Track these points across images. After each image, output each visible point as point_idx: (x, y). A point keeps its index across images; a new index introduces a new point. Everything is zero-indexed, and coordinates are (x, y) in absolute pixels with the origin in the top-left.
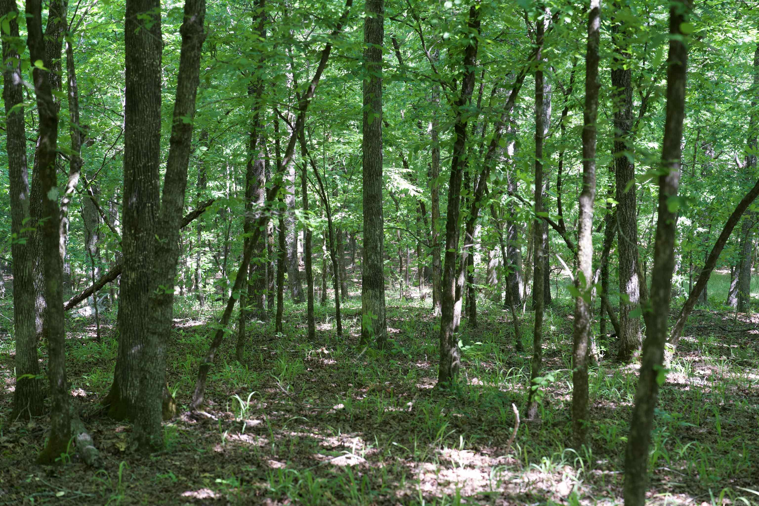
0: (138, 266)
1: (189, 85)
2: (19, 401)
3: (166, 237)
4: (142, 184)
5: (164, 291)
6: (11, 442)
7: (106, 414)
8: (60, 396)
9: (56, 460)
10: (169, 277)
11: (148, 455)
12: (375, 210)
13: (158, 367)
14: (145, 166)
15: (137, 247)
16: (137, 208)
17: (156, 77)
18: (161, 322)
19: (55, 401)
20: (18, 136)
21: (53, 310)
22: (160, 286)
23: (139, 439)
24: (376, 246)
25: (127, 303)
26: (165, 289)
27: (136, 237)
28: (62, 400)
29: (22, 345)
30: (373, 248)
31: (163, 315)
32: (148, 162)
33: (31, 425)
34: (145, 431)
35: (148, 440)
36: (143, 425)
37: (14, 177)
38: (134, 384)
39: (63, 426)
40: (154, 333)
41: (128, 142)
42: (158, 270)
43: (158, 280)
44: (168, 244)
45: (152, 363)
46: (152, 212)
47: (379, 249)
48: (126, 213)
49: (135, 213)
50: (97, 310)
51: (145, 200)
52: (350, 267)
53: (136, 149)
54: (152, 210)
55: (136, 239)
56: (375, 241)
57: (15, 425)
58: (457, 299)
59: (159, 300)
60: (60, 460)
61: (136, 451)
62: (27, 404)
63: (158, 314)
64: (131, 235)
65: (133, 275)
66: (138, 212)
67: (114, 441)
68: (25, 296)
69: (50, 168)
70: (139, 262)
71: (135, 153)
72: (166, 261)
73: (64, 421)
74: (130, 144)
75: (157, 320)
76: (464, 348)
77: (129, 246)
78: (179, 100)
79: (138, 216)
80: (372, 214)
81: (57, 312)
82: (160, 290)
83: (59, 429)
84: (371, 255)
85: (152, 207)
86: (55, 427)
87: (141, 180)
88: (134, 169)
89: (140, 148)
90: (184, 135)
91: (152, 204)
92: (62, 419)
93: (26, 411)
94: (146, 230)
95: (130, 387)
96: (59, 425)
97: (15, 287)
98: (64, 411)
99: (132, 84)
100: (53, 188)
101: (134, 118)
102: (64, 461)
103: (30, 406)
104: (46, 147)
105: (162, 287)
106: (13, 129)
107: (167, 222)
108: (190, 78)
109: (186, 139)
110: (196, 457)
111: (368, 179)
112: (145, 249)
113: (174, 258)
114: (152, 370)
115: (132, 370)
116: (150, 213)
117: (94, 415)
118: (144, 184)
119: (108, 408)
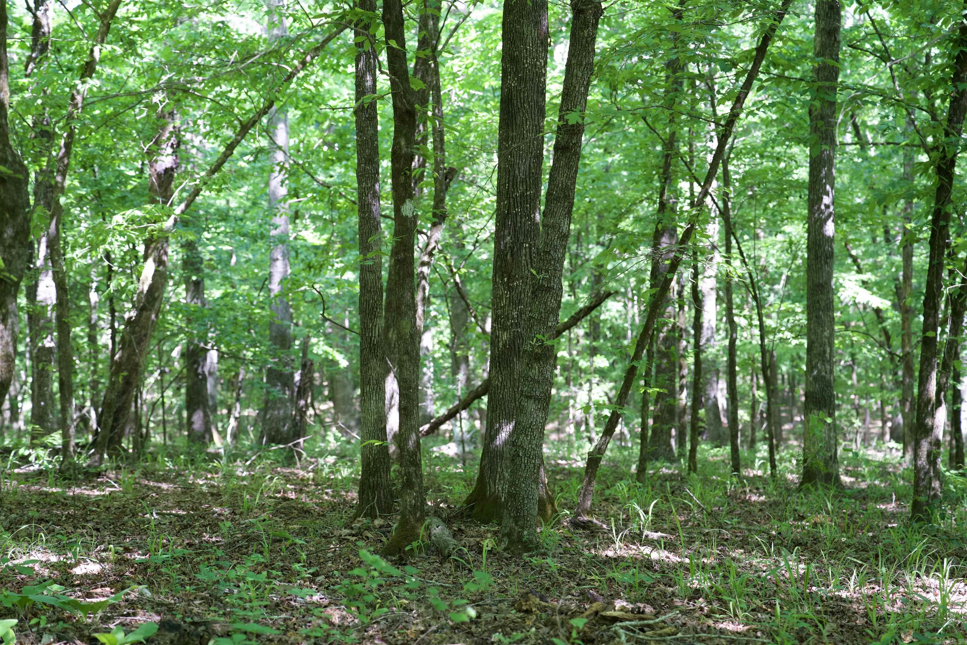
0: (512, 324)
1: (580, 74)
2: (365, 496)
3: (547, 271)
4: (519, 218)
5: (543, 341)
6: (353, 535)
7: (469, 516)
8: (412, 469)
9: (407, 548)
10: (550, 324)
11: (520, 555)
12: (823, 304)
13: (534, 442)
14: (522, 195)
15: (511, 300)
16: (512, 249)
17: (540, 81)
18: (538, 382)
19: (405, 475)
20: (370, 160)
21: (405, 357)
22: (538, 336)
23: (509, 535)
24: (825, 352)
25: (497, 373)
26: (544, 339)
27: (509, 287)
28: (414, 475)
29: (369, 424)
30: (819, 354)
31: (541, 373)
32: (527, 191)
33: (378, 522)
34: (516, 524)
35: (520, 536)
36: (514, 517)
37: (363, 213)
38: (504, 477)
39: (415, 507)
40: (529, 397)
41: (502, 166)
42: (536, 316)
43: (535, 328)
44: (549, 280)
45: (527, 436)
46: (531, 255)
47: (827, 355)
48: (498, 256)
49: (509, 254)
50: (464, 448)
51: (521, 238)
52: (787, 427)
53: (512, 174)
54: (530, 252)
55: (510, 289)
56: (822, 345)
57: (359, 521)
58: (939, 403)
59: (536, 354)
60: (412, 550)
61: (505, 550)
62: (374, 498)
63: (534, 372)
64: (503, 283)
65: (505, 336)
66: (512, 255)
67: (478, 539)
68: (374, 363)
69: (405, 174)
70: (513, 319)
71: (511, 178)
72: (545, 303)
73: (416, 502)
74: (505, 168)
75: (533, 380)
76: (947, 474)
77: (501, 298)
78: (566, 94)
79: (513, 259)
80: (819, 309)
81: (410, 360)
82: (538, 340)
83: (410, 512)
84: (817, 364)
85: (530, 248)
86: (406, 508)
87: (516, 214)
88: (508, 198)
89: (517, 172)
90: (572, 138)
91: (530, 245)
92: (414, 498)
93: (372, 508)
94: (522, 278)
95: (500, 480)
96: (411, 506)
97: (362, 351)
98: (417, 489)
99: (510, 90)
100: (407, 201)
101: (511, 135)
102: (417, 551)
103: (377, 502)
104: (401, 149)
105: (539, 336)
106: (364, 152)
107: (549, 253)
108: (581, 65)
109: (575, 144)
110: (581, 559)
111: (813, 262)
112: (520, 303)
113: (555, 300)
114: (526, 445)
115: (502, 458)
116: (528, 256)
117: (454, 516)
118: (521, 218)
119: (472, 508)
